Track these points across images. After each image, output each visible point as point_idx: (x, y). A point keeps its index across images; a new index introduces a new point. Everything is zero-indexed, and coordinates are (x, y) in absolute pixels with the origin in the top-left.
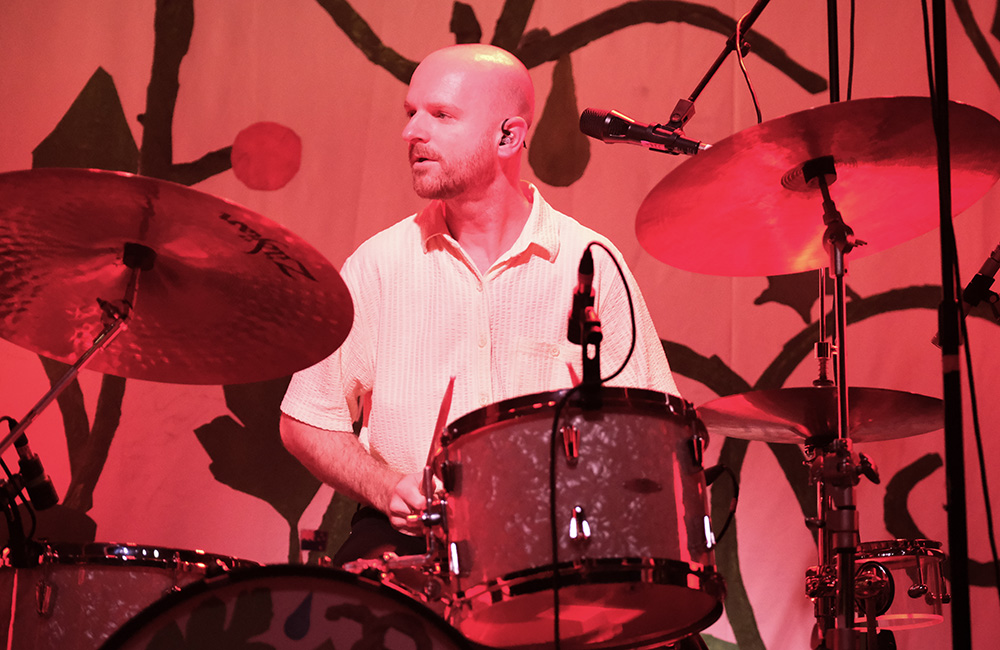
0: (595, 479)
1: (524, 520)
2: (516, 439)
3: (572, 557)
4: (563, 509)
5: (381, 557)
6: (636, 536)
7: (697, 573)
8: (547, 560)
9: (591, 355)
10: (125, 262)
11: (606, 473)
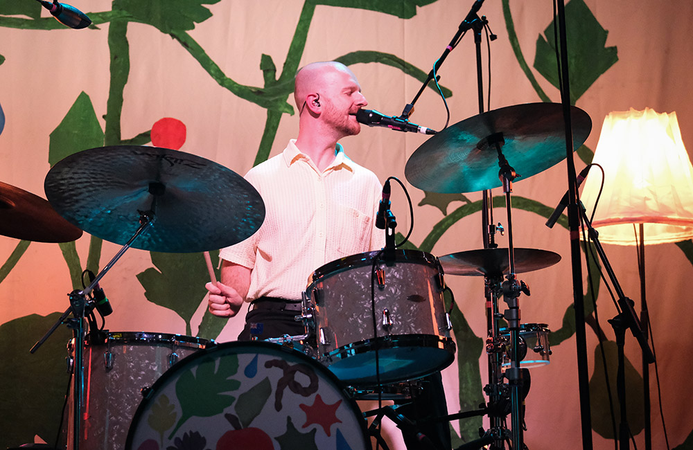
0: (392, 295)
1: (359, 316)
2: (352, 276)
3: (384, 335)
4: (378, 311)
5: (283, 337)
6: (414, 324)
7: (443, 341)
8: (371, 336)
9: (390, 233)
10: (149, 191)
11: (399, 293)
